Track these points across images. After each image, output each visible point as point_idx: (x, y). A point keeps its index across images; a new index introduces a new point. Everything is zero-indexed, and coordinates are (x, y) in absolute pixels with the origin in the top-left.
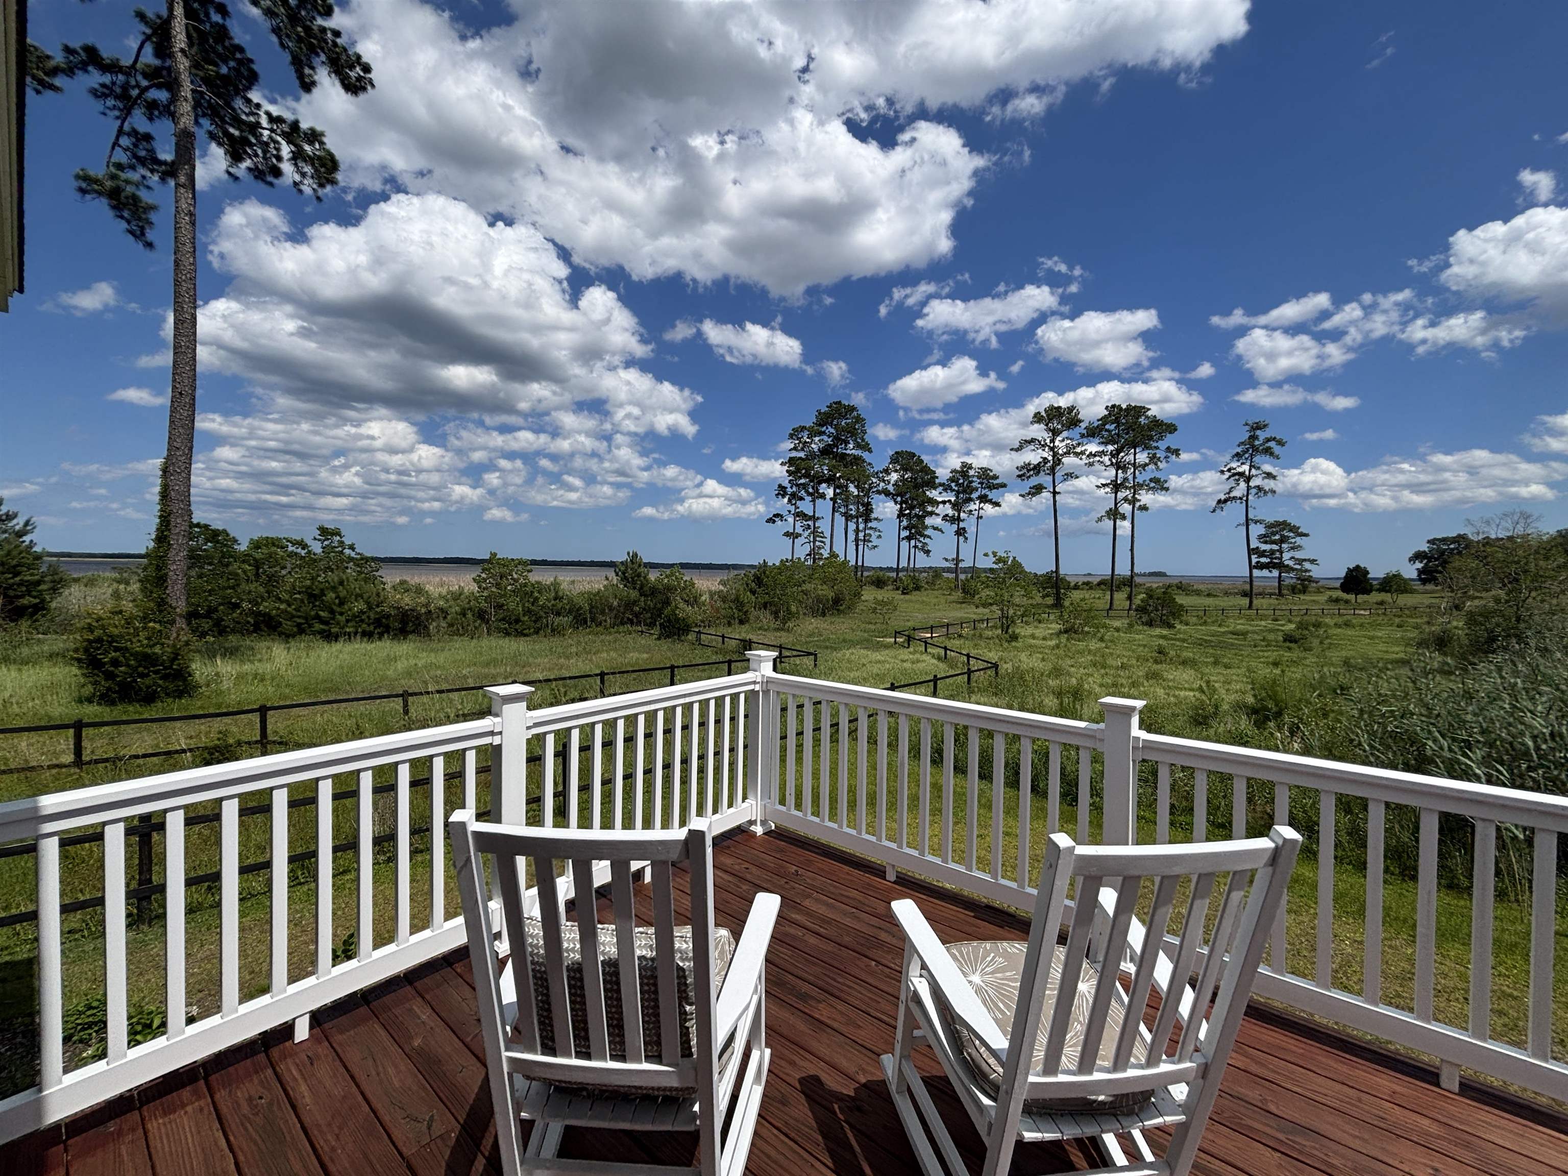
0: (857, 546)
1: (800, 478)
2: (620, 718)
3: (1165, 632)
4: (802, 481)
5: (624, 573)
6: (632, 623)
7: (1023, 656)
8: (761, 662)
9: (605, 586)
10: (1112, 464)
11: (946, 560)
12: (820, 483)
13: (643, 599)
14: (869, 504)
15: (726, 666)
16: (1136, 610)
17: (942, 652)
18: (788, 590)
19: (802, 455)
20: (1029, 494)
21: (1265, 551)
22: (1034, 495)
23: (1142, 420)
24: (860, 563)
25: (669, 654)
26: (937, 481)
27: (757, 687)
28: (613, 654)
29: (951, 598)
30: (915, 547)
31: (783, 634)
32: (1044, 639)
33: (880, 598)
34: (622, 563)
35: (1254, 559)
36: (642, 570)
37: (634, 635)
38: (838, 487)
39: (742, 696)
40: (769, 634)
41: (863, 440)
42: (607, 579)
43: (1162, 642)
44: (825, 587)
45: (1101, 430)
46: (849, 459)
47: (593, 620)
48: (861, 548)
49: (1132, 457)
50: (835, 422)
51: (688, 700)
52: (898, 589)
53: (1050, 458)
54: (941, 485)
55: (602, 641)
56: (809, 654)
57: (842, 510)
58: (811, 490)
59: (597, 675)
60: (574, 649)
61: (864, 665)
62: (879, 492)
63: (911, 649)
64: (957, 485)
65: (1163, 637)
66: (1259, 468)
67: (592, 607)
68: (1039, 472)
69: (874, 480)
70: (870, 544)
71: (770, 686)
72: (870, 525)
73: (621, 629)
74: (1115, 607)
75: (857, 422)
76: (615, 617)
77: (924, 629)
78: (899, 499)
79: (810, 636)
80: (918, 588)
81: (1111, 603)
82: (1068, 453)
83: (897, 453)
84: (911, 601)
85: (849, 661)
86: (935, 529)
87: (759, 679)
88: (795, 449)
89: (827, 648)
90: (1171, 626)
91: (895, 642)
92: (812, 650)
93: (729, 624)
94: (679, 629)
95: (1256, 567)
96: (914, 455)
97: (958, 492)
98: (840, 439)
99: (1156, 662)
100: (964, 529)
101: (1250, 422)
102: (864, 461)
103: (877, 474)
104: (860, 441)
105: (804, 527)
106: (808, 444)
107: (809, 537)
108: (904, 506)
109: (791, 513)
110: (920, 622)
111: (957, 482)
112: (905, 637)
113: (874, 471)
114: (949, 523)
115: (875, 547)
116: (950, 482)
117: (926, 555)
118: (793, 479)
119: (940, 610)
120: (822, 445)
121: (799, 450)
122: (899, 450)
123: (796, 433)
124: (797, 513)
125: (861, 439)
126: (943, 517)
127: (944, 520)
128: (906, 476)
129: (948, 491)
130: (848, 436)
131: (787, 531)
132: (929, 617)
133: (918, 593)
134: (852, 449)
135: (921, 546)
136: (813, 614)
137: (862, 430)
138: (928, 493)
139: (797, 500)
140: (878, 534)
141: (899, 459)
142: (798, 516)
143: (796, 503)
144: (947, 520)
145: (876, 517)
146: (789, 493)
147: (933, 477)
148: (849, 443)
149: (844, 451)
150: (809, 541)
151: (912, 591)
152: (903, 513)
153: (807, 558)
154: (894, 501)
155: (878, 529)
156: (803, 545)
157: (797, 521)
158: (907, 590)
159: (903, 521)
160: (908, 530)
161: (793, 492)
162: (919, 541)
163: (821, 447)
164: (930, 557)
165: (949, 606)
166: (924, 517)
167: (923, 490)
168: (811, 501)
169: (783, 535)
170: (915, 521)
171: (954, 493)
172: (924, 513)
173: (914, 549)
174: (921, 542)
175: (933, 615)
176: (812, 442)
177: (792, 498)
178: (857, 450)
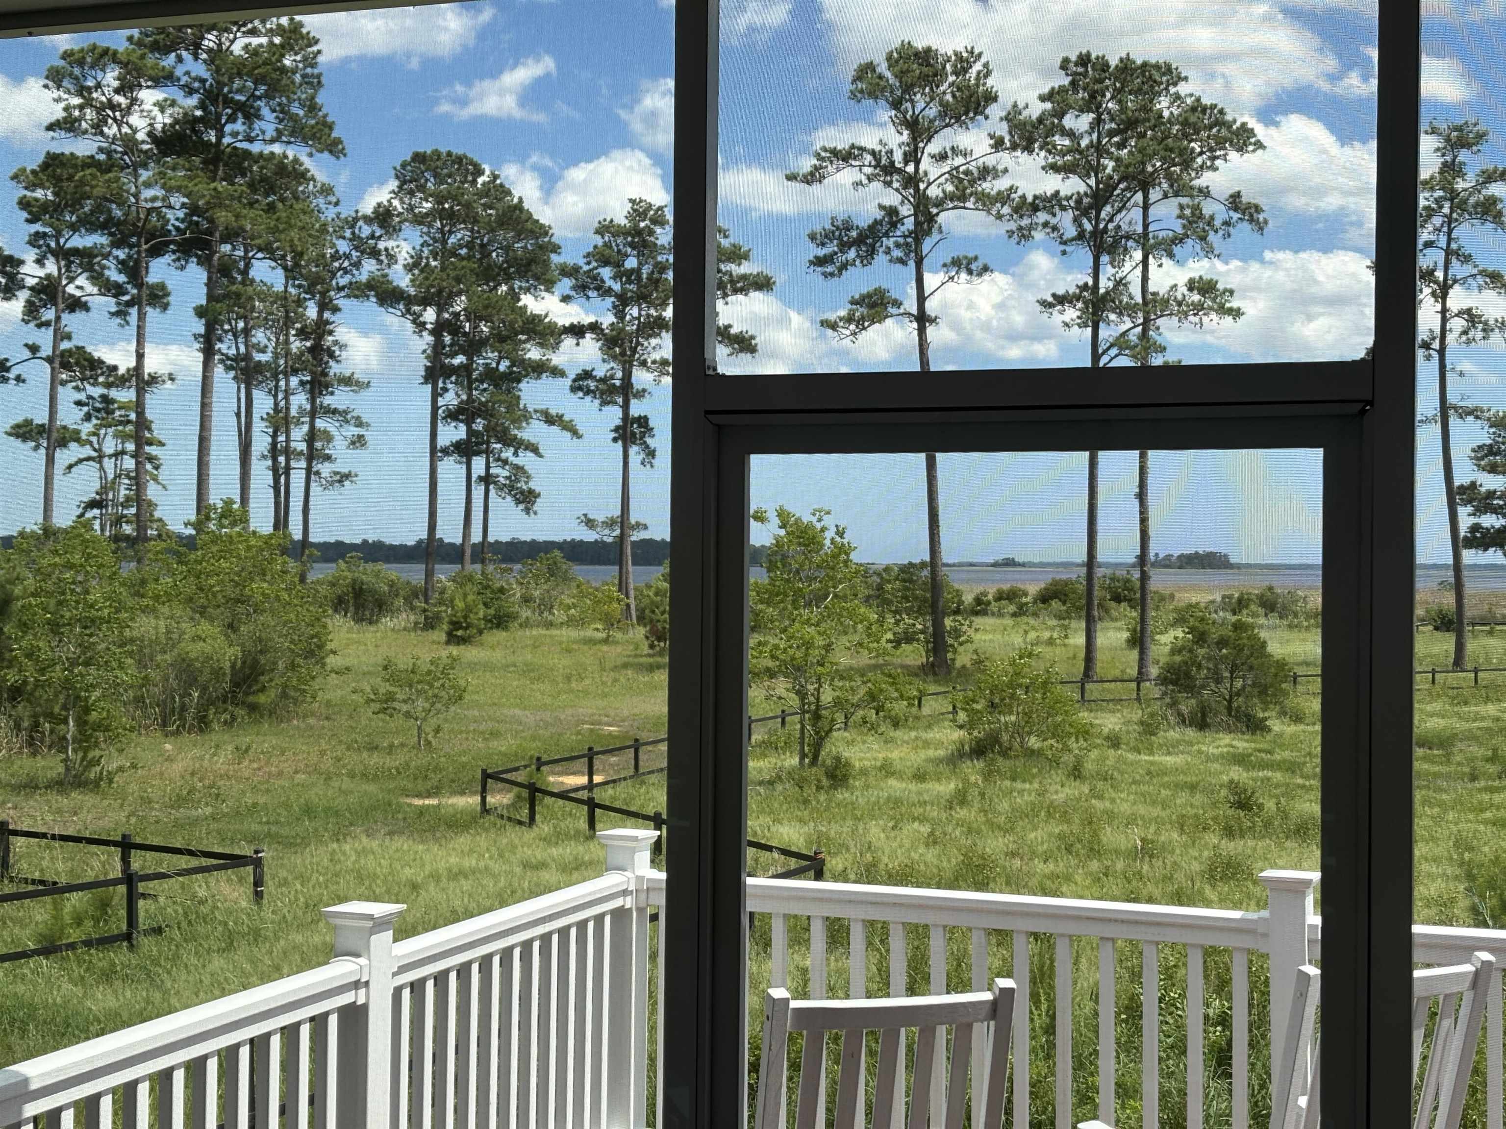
0: (283, 472)
1: (74, 229)
3: (1242, 743)
4: (83, 240)
7: (875, 832)
10: (1081, 236)
11: (590, 523)
12: (156, 252)
14: (324, 329)
16: (1163, 680)
20: (849, 319)
21: (1491, 494)
22: (861, 324)
23: (1163, 104)
26: (556, 259)
27: (629, 902)
29: (614, 653)
30: (487, 479)
32: (920, 776)
33: (403, 662)
35: (1466, 519)
38: (221, 268)
41: (312, 107)
43: (1236, 773)
44: (205, 628)
45: (1050, 133)
46: (258, 173)
49: (1136, 214)
50: (210, 41)
53: (906, 210)
54: (567, 272)
57: (235, 347)
58: (116, 276)
62: (358, 291)
63: (544, 827)
64: (621, 274)
65: (1240, 760)
66: (1467, 259)
68: (872, 252)
69: (343, 248)
70: (325, 469)
72: (327, 400)
74: (1100, 668)
75: (287, 47)
77: (565, 761)
78: (430, 315)
79: (180, 801)
80: (500, 621)
81: (1089, 659)
82: (959, 197)
83: (419, 158)
86: (550, 419)
87: (632, 887)
88: (69, 125)
90: (1256, 726)
91: (485, 809)
92: (245, 849)
95: (1470, 543)
96: (473, 169)
97: (623, 301)
98: (228, 102)
99: (1229, 832)
100: (643, 421)
101: (1443, 126)
102: (303, 176)
103: (352, 227)
104: (301, 113)
105: (87, 404)
106: (118, 114)
107: (94, 439)
108: (447, 339)
109: (39, 355)
110: (534, 738)
111: (618, 265)
112: (516, 789)
113: (338, 215)
114: (597, 402)
115: (343, 478)
116: (594, 264)
117: (522, 506)
118: (48, 230)
119: (586, 693)
120: (162, 120)
121: (85, 132)
122: (422, 150)
123: (77, 71)
124: (63, 353)
125: (302, 106)
126: (574, 381)
127: (580, 388)
128: (452, 240)
129: (591, 293)
130: (257, 93)
131: (26, 420)
132: (558, 719)
133: (500, 635)
134: (273, 141)
135: (507, 478)
136: (164, 724)
137: (304, 76)
138: (526, 300)
139: (61, 306)
140: (351, 431)
141: (427, 180)
142: (65, 366)
143: (58, 318)
144: (588, 392)
145: (348, 374)
146: (30, 282)
147: (541, 247)
148: (259, 117)
149: (245, 145)
150: (95, 454)
151: (481, 632)
152: (443, 365)
153: (89, 514)
154: (414, 322)
155: (354, 414)
156: (70, 467)
157: (63, 383)
158: (466, 628)
159: (446, 390)
160: (462, 421)
161: (48, 277)
162: (499, 459)
163: (159, 127)
164: (535, 513)
165: (615, 680)
166: (513, 378)
167: (511, 289)
168: (113, 314)
169: (9, 434)
170: (483, 394)
171: (610, 301)
172: (513, 365)
173: (483, 487)
174: (505, 462)
175: (569, 711)
176: (130, 107)
177: (41, 300)
178: (289, 143)
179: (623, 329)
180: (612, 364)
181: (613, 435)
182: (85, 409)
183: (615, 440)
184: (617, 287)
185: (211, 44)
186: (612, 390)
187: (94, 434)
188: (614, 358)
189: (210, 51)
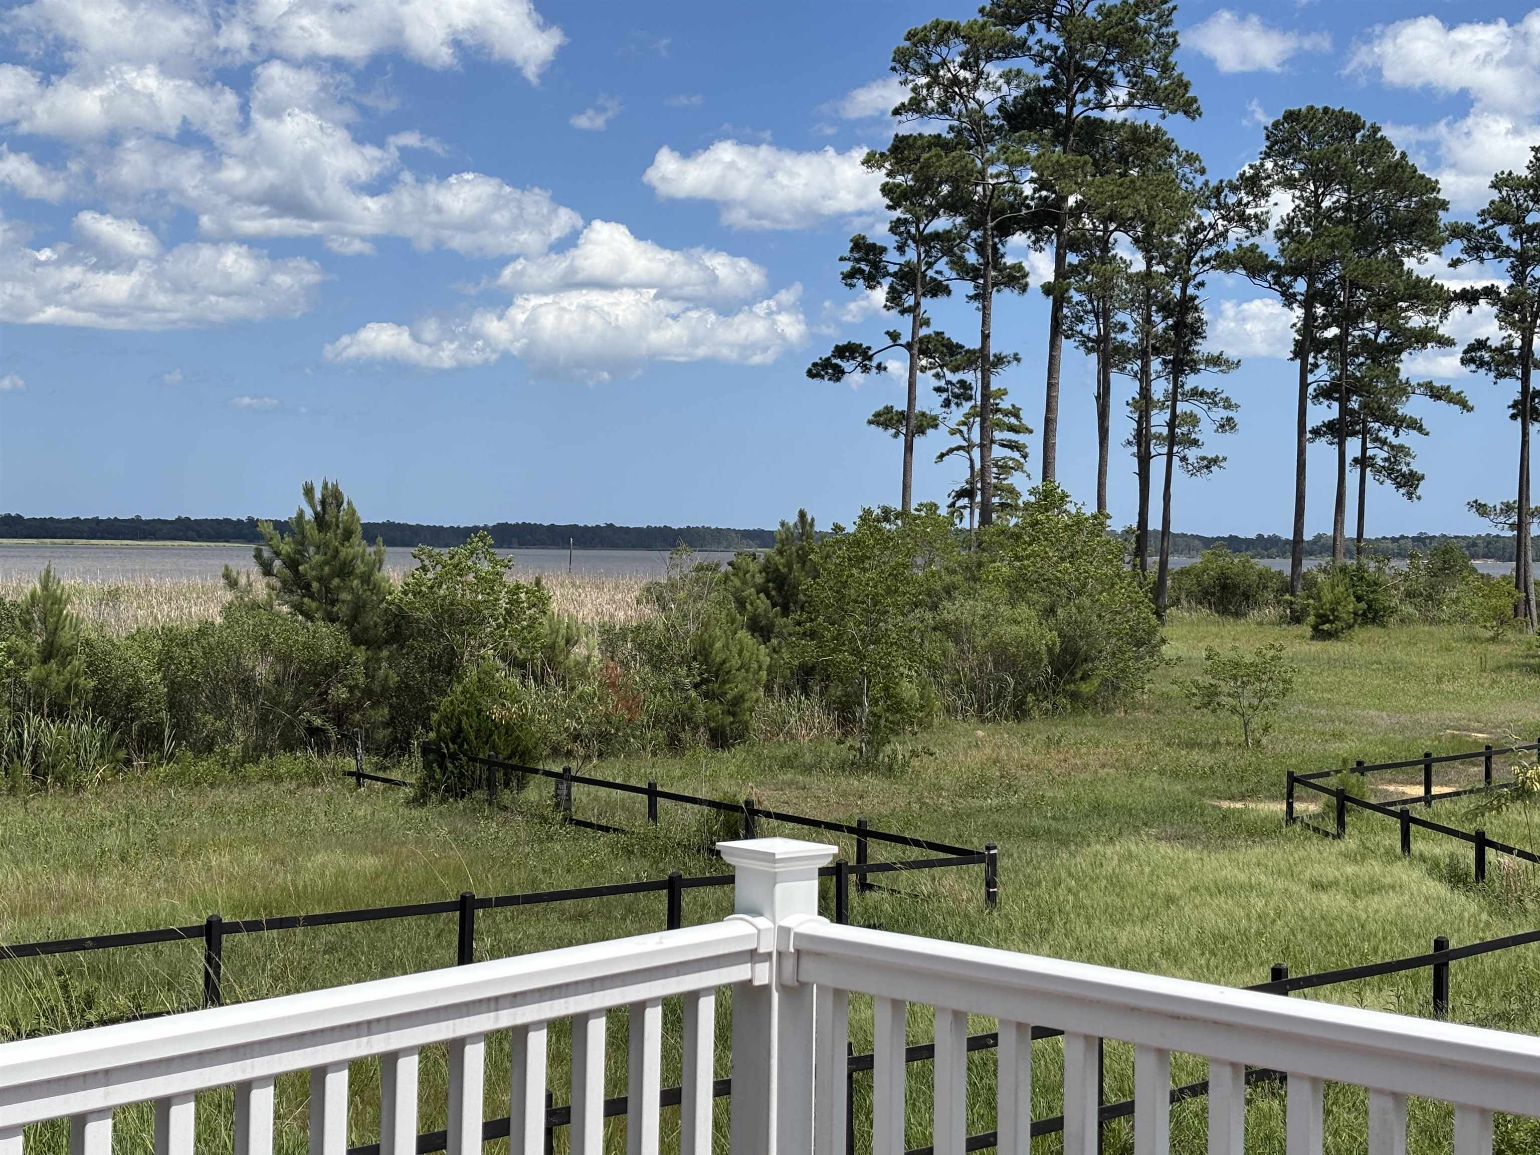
0: (1144, 460)
1: (933, 213)
2: (262, 1081)
4: (942, 223)
5: (292, 564)
6: (323, 746)
8: (774, 879)
9: (227, 611)
11: (1481, 509)
12: (1004, 230)
13: (360, 655)
14: (1187, 304)
15: (660, 902)
17: (1467, 853)
18: (891, 624)
19: (938, 126)
24: (1155, 523)
25: (458, 855)
26: (1444, 218)
27: (763, 974)
28: (254, 857)
29: (1499, 652)
30: (1363, 462)
31: (871, 782)
33: (1226, 653)
34: (280, 526)
36: (358, 547)
37: (326, 789)
38: (1073, 245)
39: (707, 1009)
40: (819, 783)
41: (1166, 68)
42: (232, 583)
44: (1023, 610)
46: (1112, 142)
47: (181, 732)
48: (1157, 466)
50: (1062, 7)
51: (506, 1018)
52: (1296, 619)
54: (1460, 232)
55: (215, 810)
56: (965, 856)
57: (1090, 328)
58: (972, 258)
59: (191, 932)
60: (112, 839)
61: (1170, 900)
62: (1225, 262)
63: (1350, 842)
64: (1521, 231)
67: (175, 687)
69: (1208, 218)
70: (1192, 454)
71: (811, 971)
72: (1191, 381)
73: (285, 762)
76: (263, 721)
77: (1394, 768)
78: (1301, 286)
79: (971, 789)
80: (1373, 615)
83: (1291, 116)
84: (1348, 663)
85: (1116, 883)
86: (1438, 393)
87: (768, 945)
88: (916, 106)
89: (1033, 834)
91: (1290, 816)
92: (977, 844)
93: (674, 744)
94: (490, 763)
96: (1352, 124)
97: (1523, 262)
98: (1080, 69)
102: (1168, 148)
103: (1217, 196)
104: (1154, 74)
105: (947, 390)
106: (964, 90)
107: (964, 429)
108: (1320, 310)
109: (900, 342)
110: (1382, 742)
111: (1520, 220)
112: (1325, 797)
113: (1206, 183)
114: (1492, 375)
115: (1210, 463)
116: (1490, 222)
117: (1402, 491)
118: (908, 216)
119: (1458, 696)
120: (1012, 93)
121: (932, 111)
122: (1296, 108)
123: (921, 50)
124: (921, 340)
125: (1156, 66)
126: (1465, 352)
127: (1472, 360)
128: (1326, 203)
129: (1485, 255)
130: (1111, 57)
131: (886, 408)
132: (1418, 722)
133: (1374, 631)
134: (1125, 106)
135: (1386, 460)
136: (981, 710)
137: (1158, 36)
138: (1409, 263)
139: (920, 293)
140: (1220, 413)
141: (1300, 140)
142: (925, 352)
143: (918, 304)
144: (1482, 364)
145: (1216, 354)
146: (892, 269)
147: (1426, 205)
148: (1112, 84)
149: (1095, 114)
150: (965, 444)
151: (1350, 627)
152: (1314, 339)
153: (960, 503)
154: (1283, 294)
155: (1223, 396)
156: (942, 456)
157: (923, 369)
158: (1332, 622)
159: (1316, 366)
160: (1336, 400)
161: (908, 263)
162: (1377, 439)
163: (1010, 99)
164: (1419, 498)
165: (1494, 682)
166: (1394, 350)
167: (1392, 252)
168: (971, 298)
169: (870, 422)
170: (1359, 366)
171: (1507, 262)
172: (1394, 335)
173: (1359, 470)
174: (1384, 442)
175: (1434, 714)
176: (976, 81)
177: (903, 286)
178: (1141, 107)
179: (1524, 293)
180: (1510, 332)
181: (1512, 411)
182: (945, 395)
183: (1513, 417)
184: (1516, 246)
185: (1064, 11)
186: (1510, 360)
187: (964, 424)
188: (1513, 325)
189: (1061, 18)
